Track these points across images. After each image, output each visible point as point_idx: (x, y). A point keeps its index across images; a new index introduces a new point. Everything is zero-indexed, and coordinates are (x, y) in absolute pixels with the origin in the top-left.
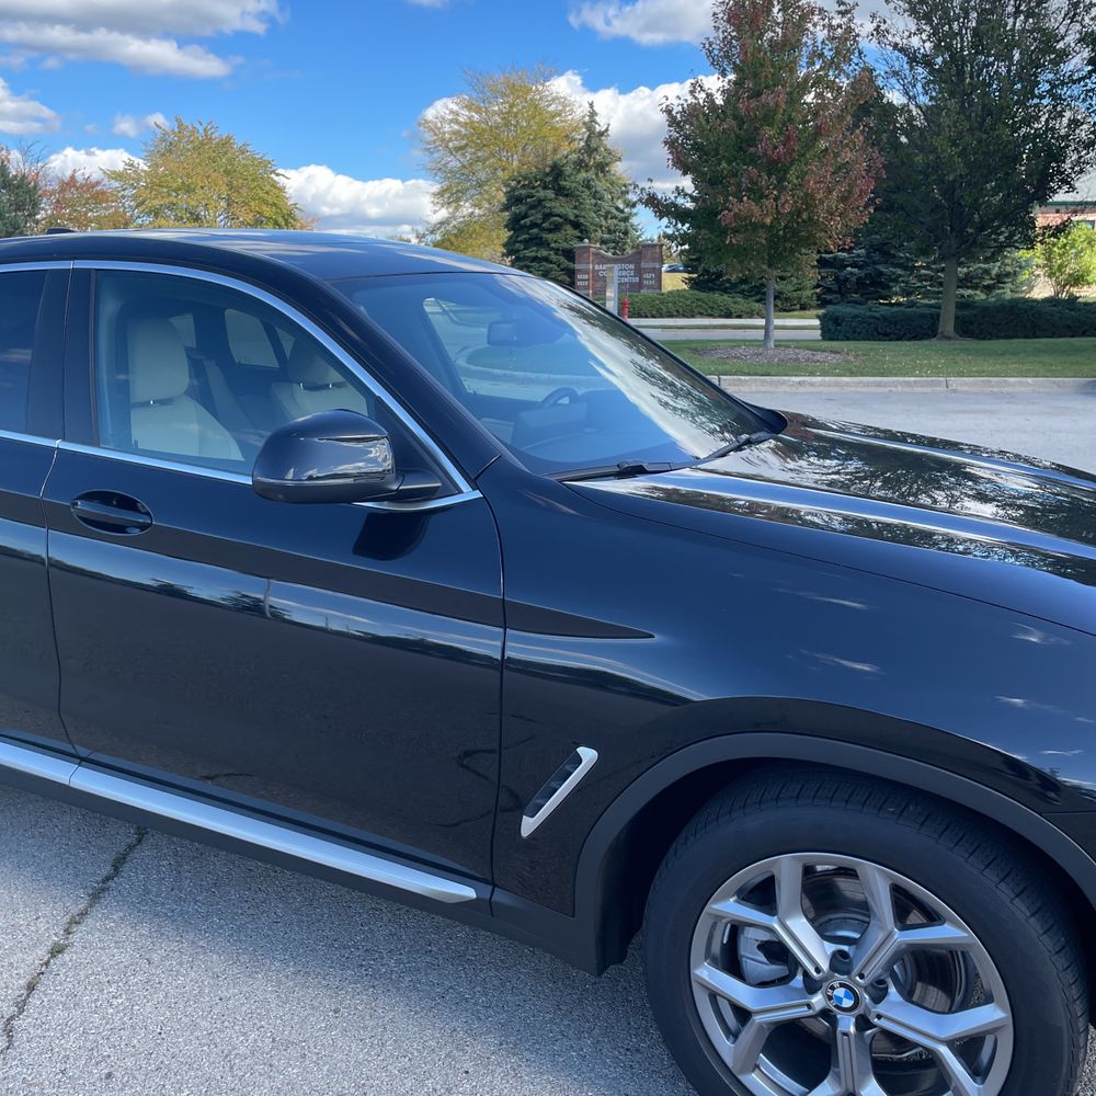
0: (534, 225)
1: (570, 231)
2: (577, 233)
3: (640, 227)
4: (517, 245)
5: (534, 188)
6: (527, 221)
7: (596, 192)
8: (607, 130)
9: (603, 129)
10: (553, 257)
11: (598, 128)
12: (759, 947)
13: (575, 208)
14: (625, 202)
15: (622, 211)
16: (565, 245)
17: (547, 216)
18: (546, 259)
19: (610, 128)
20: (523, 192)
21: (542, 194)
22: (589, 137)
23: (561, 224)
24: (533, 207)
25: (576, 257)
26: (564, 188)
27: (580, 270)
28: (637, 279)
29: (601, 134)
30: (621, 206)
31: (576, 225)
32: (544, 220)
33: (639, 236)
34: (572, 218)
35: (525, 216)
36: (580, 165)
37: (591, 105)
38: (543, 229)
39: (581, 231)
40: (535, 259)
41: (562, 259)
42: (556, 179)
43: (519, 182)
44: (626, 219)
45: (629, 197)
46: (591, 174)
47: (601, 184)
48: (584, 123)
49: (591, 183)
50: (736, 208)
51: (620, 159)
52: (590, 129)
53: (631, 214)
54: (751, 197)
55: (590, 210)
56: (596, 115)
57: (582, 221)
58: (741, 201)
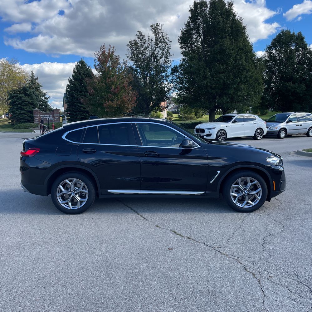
0: (19, 104)
1: (30, 106)
2: (32, 106)
3: (49, 105)
4: (14, 110)
5: (18, 94)
6: (17, 103)
7: (36, 95)
8: (37, 78)
10: (26, 113)
12: (235, 191)
13: (31, 99)
14: (45, 98)
15: (44, 100)
16: (29, 110)
17: (23, 102)
18: (24, 114)
20: (15, 95)
21: (21, 95)
22: (32, 80)
23: (28, 104)
24: (18, 99)
25: (34, 113)
26: (27, 94)
27: (35, 117)
28: (53, 119)
29: (36, 79)
31: (32, 104)
32: (22, 103)
33: (50, 107)
34: (31, 102)
35: (16, 102)
36: (31, 87)
37: (32, 71)
38: (22, 105)
39: (34, 106)
40: (20, 114)
41: (29, 113)
42: (24, 91)
43: (13, 92)
45: (46, 96)
46: (34, 90)
47: (37, 93)
48: (30, 76)
49: (34, 92)
50: (107, 103)
51: (42, 86)
52: (32, 78)
53: (47, 101)
54: (111, 101)
55: (36, 100)
56: (33, 74)
57: (33, 103)
58: (108, 102)
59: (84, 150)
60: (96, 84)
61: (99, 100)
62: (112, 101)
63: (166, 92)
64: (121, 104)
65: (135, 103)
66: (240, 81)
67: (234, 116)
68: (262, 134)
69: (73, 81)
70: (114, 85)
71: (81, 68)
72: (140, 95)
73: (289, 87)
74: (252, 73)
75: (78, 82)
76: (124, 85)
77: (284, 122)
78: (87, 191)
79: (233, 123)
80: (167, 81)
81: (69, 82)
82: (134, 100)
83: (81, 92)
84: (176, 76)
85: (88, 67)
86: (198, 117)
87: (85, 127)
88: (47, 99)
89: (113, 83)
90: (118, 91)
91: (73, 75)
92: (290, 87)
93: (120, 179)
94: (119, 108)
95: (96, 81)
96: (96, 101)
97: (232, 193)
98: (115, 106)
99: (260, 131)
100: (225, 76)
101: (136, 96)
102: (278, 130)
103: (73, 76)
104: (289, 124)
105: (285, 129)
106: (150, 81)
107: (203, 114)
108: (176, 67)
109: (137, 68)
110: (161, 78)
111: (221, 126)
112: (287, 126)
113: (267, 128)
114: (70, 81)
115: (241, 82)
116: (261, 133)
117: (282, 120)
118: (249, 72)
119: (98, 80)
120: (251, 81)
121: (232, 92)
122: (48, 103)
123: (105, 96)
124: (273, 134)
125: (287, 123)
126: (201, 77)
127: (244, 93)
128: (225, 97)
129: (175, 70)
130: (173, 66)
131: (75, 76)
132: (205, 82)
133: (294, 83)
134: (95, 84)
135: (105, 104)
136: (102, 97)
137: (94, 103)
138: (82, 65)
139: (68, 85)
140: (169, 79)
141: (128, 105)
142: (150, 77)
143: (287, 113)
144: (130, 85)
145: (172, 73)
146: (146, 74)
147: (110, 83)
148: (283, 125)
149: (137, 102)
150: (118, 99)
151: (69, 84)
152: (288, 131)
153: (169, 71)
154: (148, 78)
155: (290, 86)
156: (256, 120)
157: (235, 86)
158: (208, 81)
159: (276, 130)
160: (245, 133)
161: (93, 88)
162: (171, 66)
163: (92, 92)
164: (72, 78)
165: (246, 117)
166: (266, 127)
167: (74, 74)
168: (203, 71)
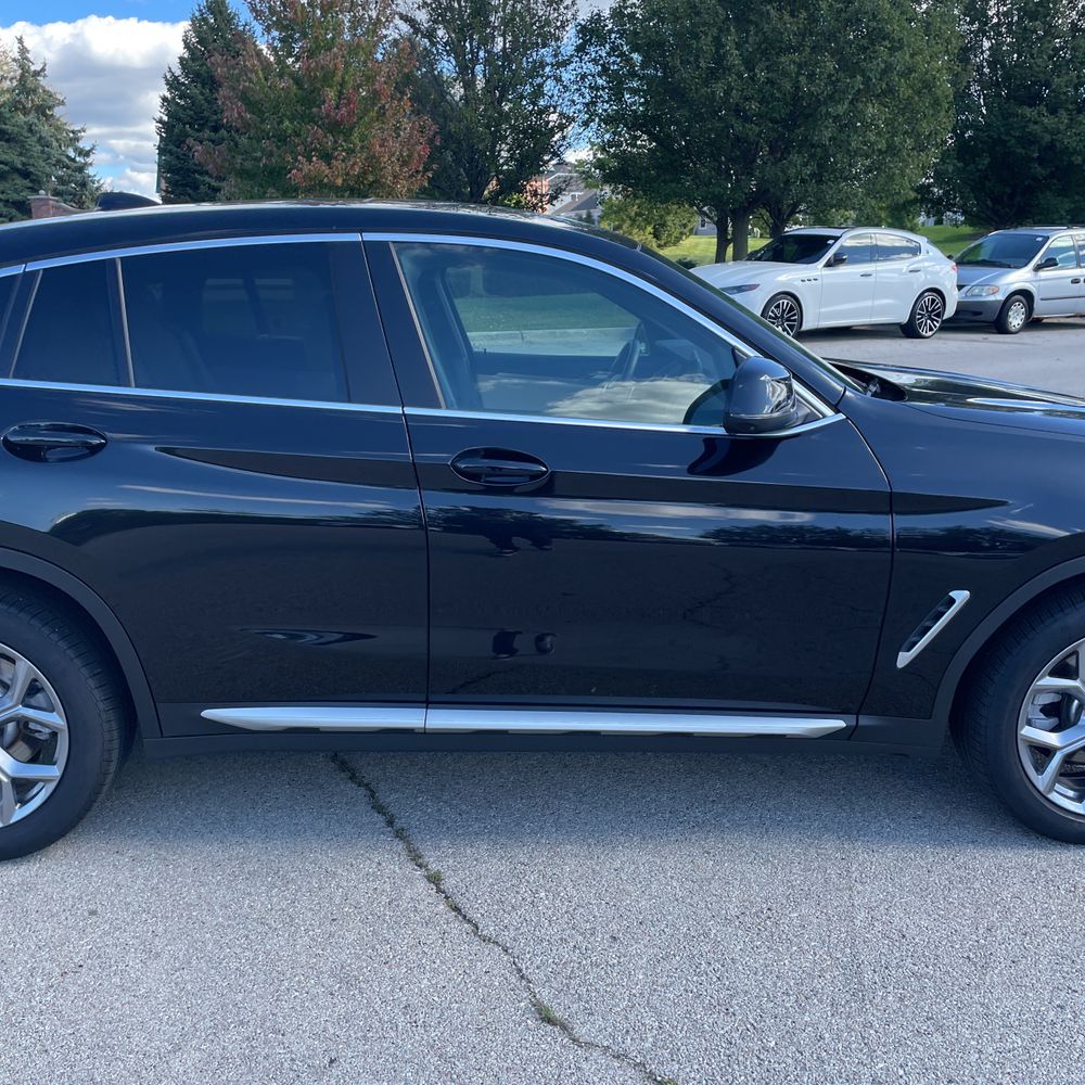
1: (20, 182)
2: (27, 183)
3: (96, 178)
7: (41, 137)
8: (43, 70)
9: (39, 69)
11: (33, 68)
12: (1041, 711)
13: (21, 154)
14: (75, 150)
15: (73, 160)
16: (15, 197)
19: (47, 68)
22: (22, 76)
23: (7, 173)
25: (33, 210)
29: (37, 74)
30: (72, 154)
31: (26, 175)
34: (20, 166)
36: (16, 106)
37: (20, 41)
39: (32, 181)
44: (81, 169)
45: (81, 145)
46: (32, 118)
47: (45, 130)
48: (14, 60)
49: (33, 127)
50: (306, 168)
51: (63, 103)
52: (22, 67)
53: (86, 164)
54: (320, 158)
55: (39, 157)
56: (28, 52)
57: (32, 169)
58: (311, 161)
59: (15, 433)
60: (255, 80)
61: (271, 154)
62: (327, 157)
63: (552, 132)
64: (364, 173)
65: (426, 170)
66: (861, 87)
67: (836, 239)
68: (938, 315)
69: (183, 84)
70: (331, 87)
71: (213, 29)
72: (448, 138)
73: (1032, 127)
74: (912, 56)
75: (203, 87)
76: (377, 86)
77: (1026, 265)
78: (57, 719)
79: (829, 265)
80: (558, 79)
81: (166, 87)
82: (419, 155)
83: (215, 129)
84: (595, 61)
85: (241, 28)
86: (662, 242)
87: (32, 267)
88: (87, 154)
89: (327, 78)
90: (351, 113)
91: (181, 59)
92: (1036, 127)
93: (280, 636)
94: (359, 190)
95: (254, 66)
96: (258, 160)
97: (1027, 732)
98: (339, 182)
99: (933, 301)
100: (800, 66)
101: (431, 141)
102: (1001, 297)
103: (181, 63)
104: (1044, 274)
105: (1026, 295)
106: (487, 82)
107: (682, 233)
108: (597, 19)
109: (436, 22)
110: (534, 69)
111: (782, 278)
112: (1036, 284)
113: (960, 287)
114: (173, 83)
115: (868, 91)
116: (933, 310)
117: (1019, 256)
118: (901, 48)
119: (261, 63)
120: (904, 91)
121: (826, 133)
122: (90, 171)
123: (298, 135)
124: (980, 313)
125: (1038, 268)
126: (702, 64)
127: (875, 143)
128: (795, 157)
129: (591, 32)
130: (584, 16)
131: (190, 62)
132: (719, 90)
133: (1053, 111)
134: (251, 81)
135: (294, 171)
136: (282, 139)
137: (248, 165)
138: (218, 17)
139: (164, 99)
140: (567, 75)
141: (395, 177)
142: (487, 62)
143: (1039, 231)
144: (403, 93)
145: (581, 49)
146: (472, 51)
147: (316, 77)
148: (1019, 278)
149: (435, 166)
150: (353, 151)
151: (168, 95)
152: (1038, 305)
153: (569, 39)
154: (479, 68)
155: (1036, 123)
156: (920, 257)
157: (841, 109)
158: (729, 84)
159: (992, 298)
160: (871, 311)
161: (244, 97)
162: (574, 17)
163: (239, 113)
164: (178, 72)
165: (880, 243)
166: (955, 284)
167: (186, 56)
168: (710, 38)
